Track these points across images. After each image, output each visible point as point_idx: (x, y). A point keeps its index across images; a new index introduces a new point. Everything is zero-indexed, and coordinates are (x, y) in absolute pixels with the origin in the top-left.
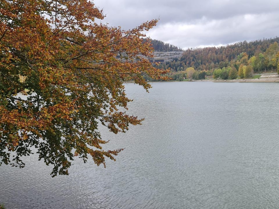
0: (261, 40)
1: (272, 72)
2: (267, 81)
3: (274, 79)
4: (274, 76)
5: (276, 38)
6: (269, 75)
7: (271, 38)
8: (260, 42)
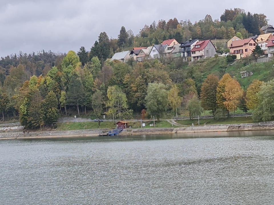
0: (16, 56)
1: (14, 120)
2: (4, 137)
3: (15, 134)
4: (16, 128)
5: (42, 53)
6: (8, 127)
7: (34, 54)
8: (14, 61)
